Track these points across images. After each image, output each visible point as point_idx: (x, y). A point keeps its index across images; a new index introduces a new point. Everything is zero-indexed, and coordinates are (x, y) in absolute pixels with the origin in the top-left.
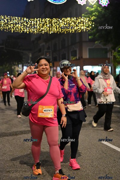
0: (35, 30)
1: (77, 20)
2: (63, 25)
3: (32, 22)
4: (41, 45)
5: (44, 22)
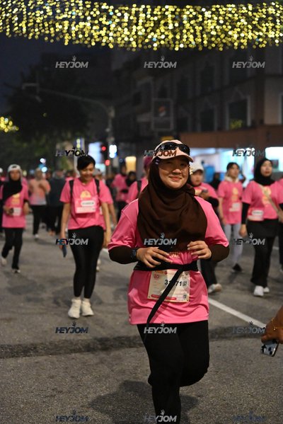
0: (131, 39)
1: (255, 11)
2: (215, 24)
3: (123, 16)
4: (140, 83)
5: (160, 17)
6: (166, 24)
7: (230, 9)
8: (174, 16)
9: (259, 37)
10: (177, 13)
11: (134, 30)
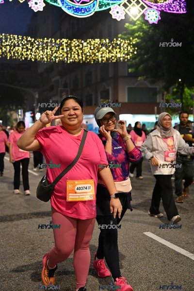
0: (44, 57)
5: (59, 45)
6: (63, 49)
7: (96, 42)
8: (67, 45)
9: (112, 56)
10: (68, 43)
11: (46, 52)
